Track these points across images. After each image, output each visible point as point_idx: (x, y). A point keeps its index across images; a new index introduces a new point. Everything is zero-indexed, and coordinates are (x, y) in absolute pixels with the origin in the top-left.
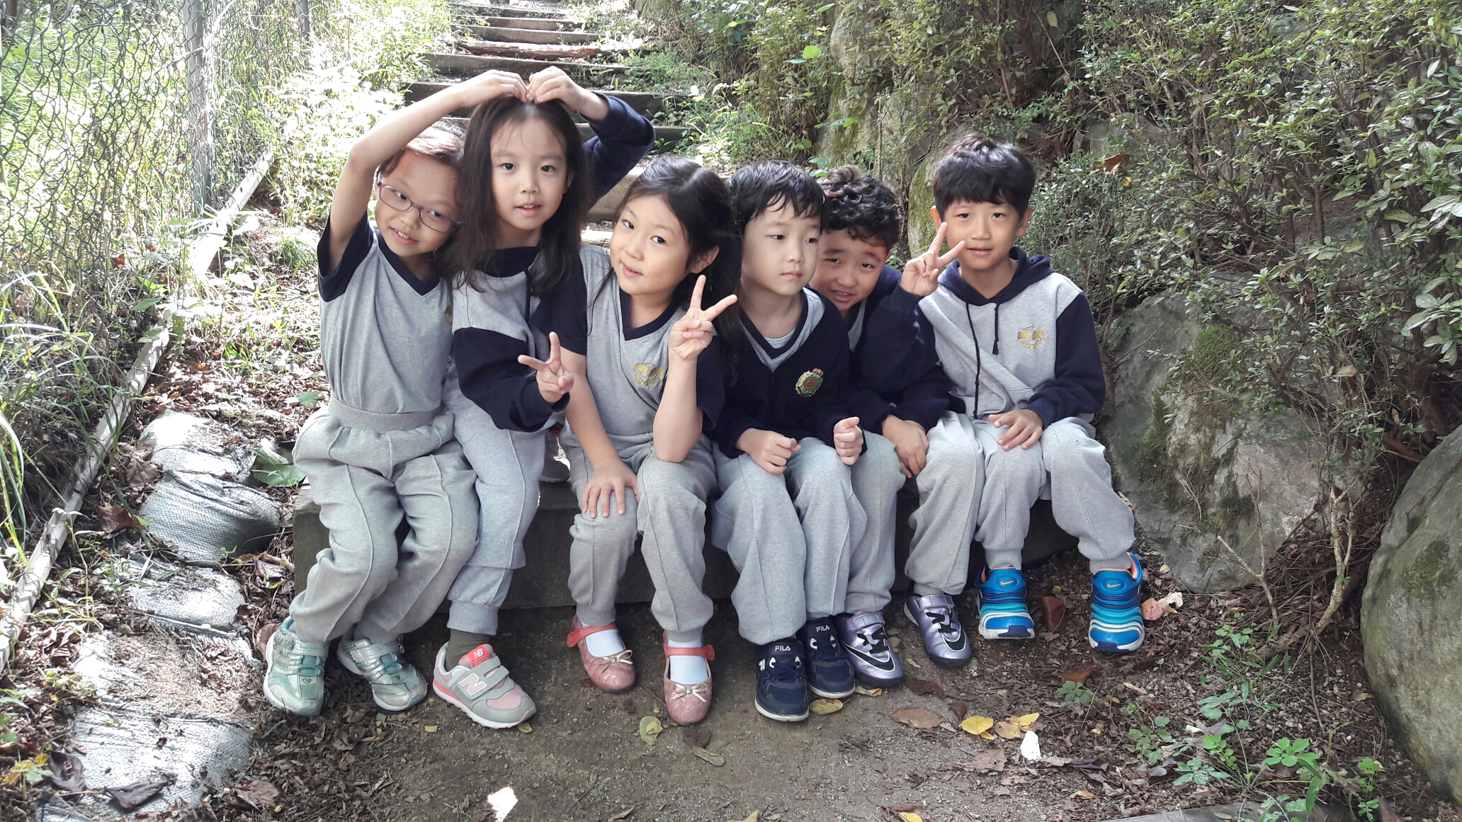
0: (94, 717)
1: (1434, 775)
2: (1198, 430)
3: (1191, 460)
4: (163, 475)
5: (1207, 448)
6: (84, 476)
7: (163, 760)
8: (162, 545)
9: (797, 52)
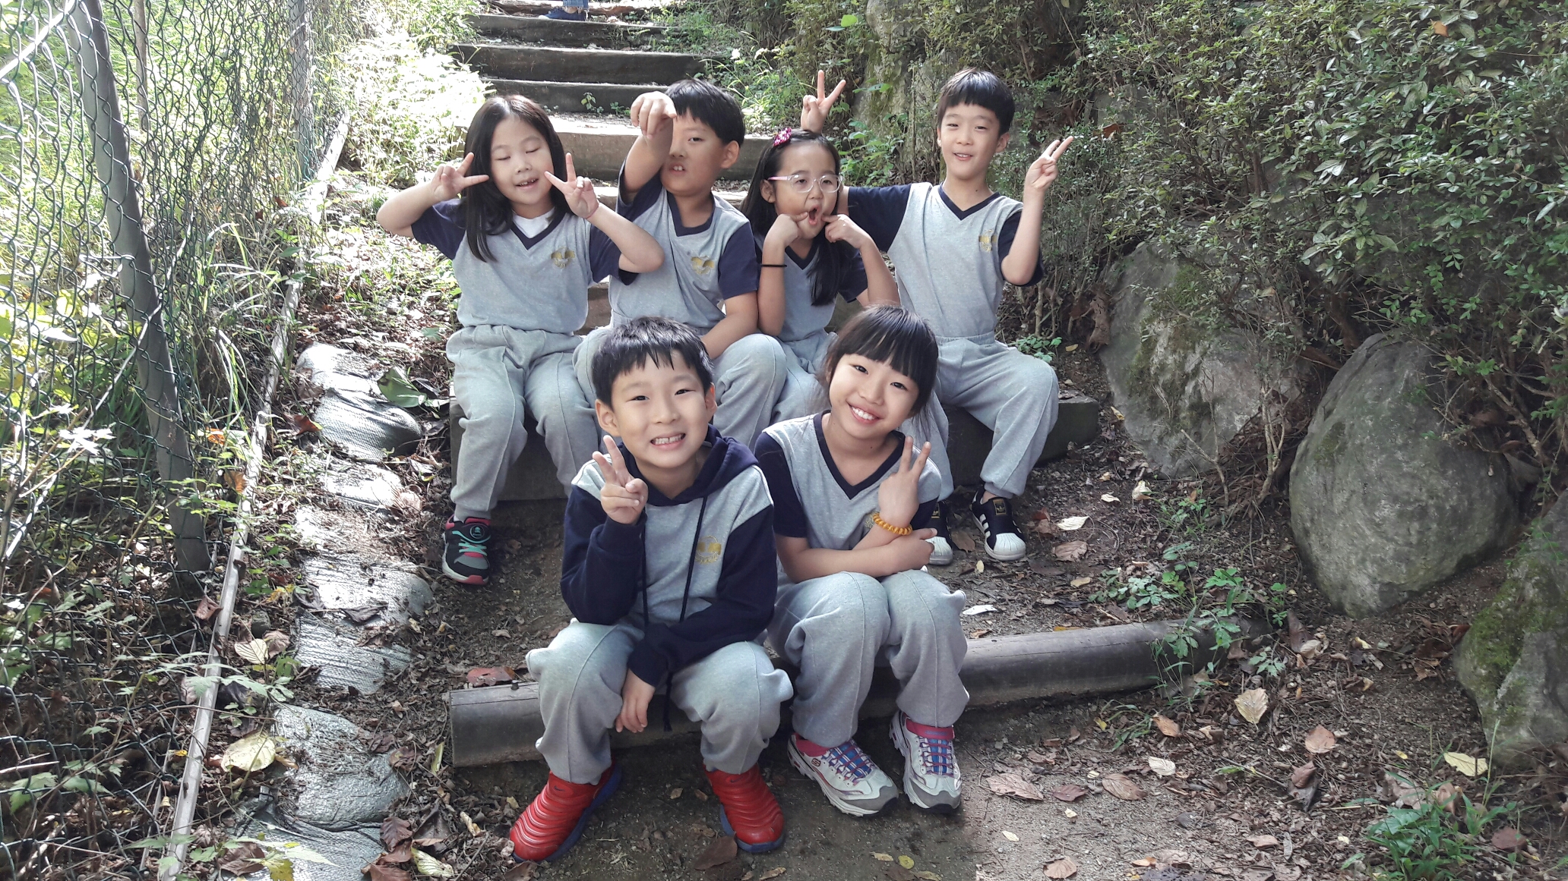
0: (317, 563)
1: (1334, 599)
2: (1174, 352)
3: (1168, 376)
4: (324, 392)
5: (1181, 365)
6: (270, 389)
7: (376, 593)
8: (335, 446)
9: (835, 19)
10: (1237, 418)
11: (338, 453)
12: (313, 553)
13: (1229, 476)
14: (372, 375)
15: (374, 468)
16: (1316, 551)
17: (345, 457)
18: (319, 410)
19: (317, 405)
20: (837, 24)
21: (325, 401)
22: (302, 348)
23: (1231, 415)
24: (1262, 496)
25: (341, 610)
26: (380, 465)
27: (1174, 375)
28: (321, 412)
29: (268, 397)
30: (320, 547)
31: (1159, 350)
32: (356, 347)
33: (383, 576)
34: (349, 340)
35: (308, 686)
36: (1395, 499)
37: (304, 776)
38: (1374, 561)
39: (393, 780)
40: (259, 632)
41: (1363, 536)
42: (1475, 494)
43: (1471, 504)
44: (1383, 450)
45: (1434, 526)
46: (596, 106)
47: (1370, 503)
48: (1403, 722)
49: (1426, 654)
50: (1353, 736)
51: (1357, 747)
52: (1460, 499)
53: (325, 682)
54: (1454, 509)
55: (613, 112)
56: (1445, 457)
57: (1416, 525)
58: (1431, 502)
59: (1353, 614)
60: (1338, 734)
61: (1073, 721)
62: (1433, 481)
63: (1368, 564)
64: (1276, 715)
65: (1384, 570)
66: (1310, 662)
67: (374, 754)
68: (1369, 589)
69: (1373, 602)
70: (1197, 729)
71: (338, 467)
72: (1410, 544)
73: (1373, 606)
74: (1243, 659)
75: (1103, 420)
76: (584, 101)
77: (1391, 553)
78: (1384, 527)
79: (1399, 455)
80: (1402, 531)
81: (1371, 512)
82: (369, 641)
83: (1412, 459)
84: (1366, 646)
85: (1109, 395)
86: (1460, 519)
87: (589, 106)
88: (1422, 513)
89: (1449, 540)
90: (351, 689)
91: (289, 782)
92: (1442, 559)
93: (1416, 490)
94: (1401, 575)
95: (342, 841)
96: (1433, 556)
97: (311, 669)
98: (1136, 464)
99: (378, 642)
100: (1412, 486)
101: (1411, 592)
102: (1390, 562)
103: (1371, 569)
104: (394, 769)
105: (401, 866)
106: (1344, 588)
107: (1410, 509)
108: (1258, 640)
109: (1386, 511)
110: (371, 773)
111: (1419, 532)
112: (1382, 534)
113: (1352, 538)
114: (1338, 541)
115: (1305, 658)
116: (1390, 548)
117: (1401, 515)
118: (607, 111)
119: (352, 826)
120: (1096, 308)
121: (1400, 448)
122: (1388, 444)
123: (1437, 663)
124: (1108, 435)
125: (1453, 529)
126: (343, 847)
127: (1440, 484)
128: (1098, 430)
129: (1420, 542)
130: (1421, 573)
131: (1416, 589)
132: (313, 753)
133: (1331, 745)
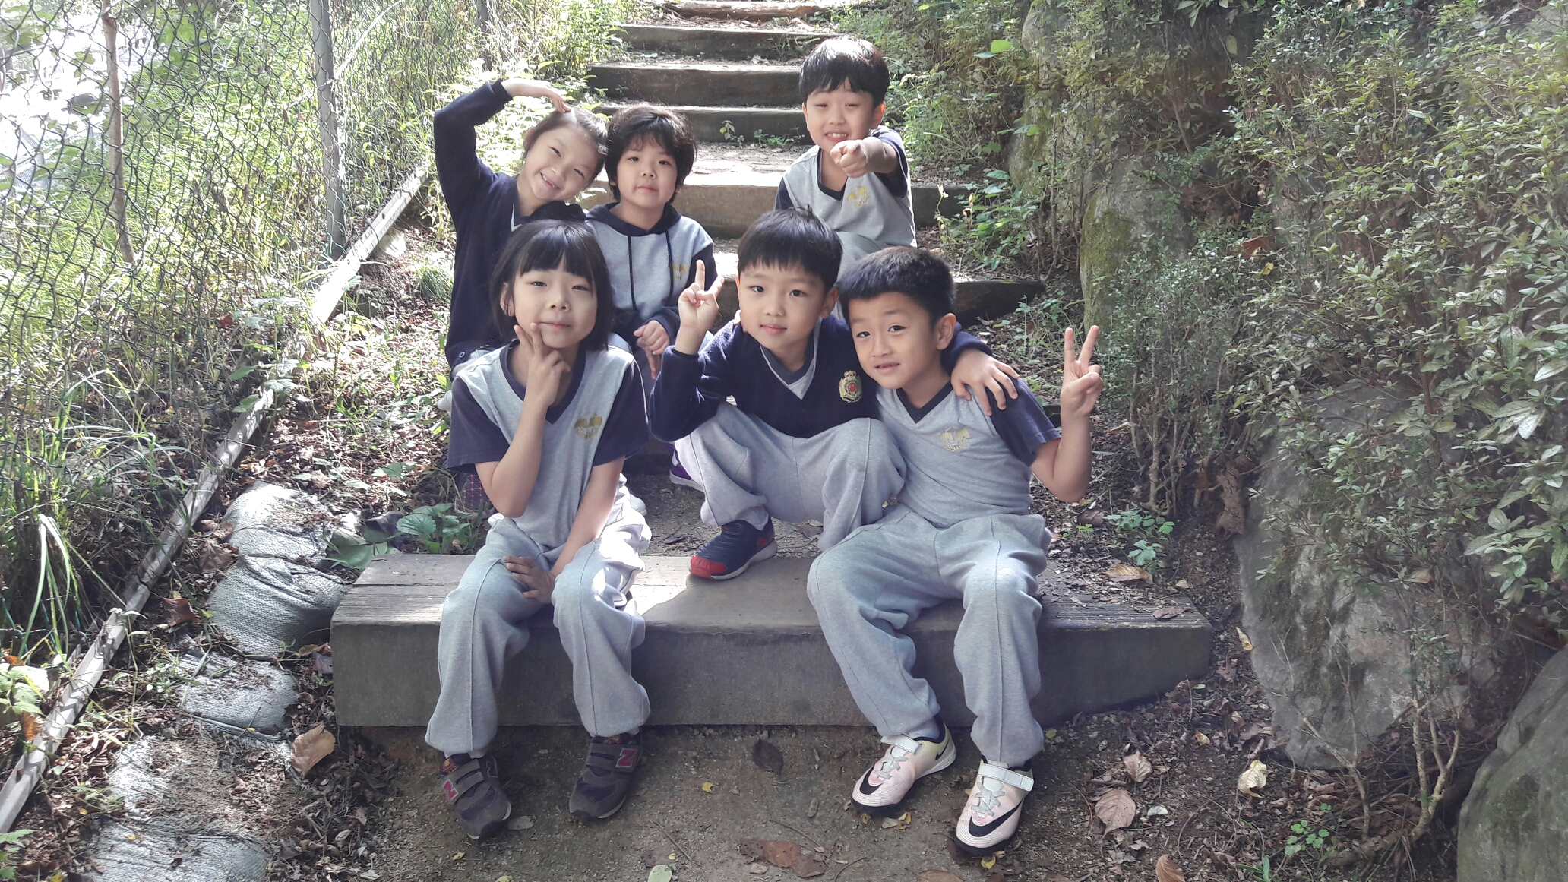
2: (1321, 571)
3: (1312, 604)
4: (235, 560)
5: (1329, 594)
6: (155, 566)
8: (222, 638)
9: (986, 43)
10: (1395, 698)
11: (224, 647)
12: (118, 815)
13: (1373, 791)
14: (306, 531)
15: (263, 669)
17: (230, 653)
18: (220, 586)
19: (219, 578)
20: (988, 49)
21: (233, 574)
22: (235, 493)
23: (1386, 692)
24: (1418, 830)
26: (273, 663)
27: (1319, 603)
28: (221, 591)
29: (146, 580)
30: (130, 806)
31: (1304, 564)
32: (310, 487)
33: (197, 853)
34: (305, 477)
46: (737, 134)
55: (756, 141)
75: (1223, 649)
76: (722, 130)
85: (1237, 609)
87: (728, 136)
98: (1254, 731)
118: (749, 140)
120: (1225, 484)
124: (1226, 673)
128: (1212, 663)
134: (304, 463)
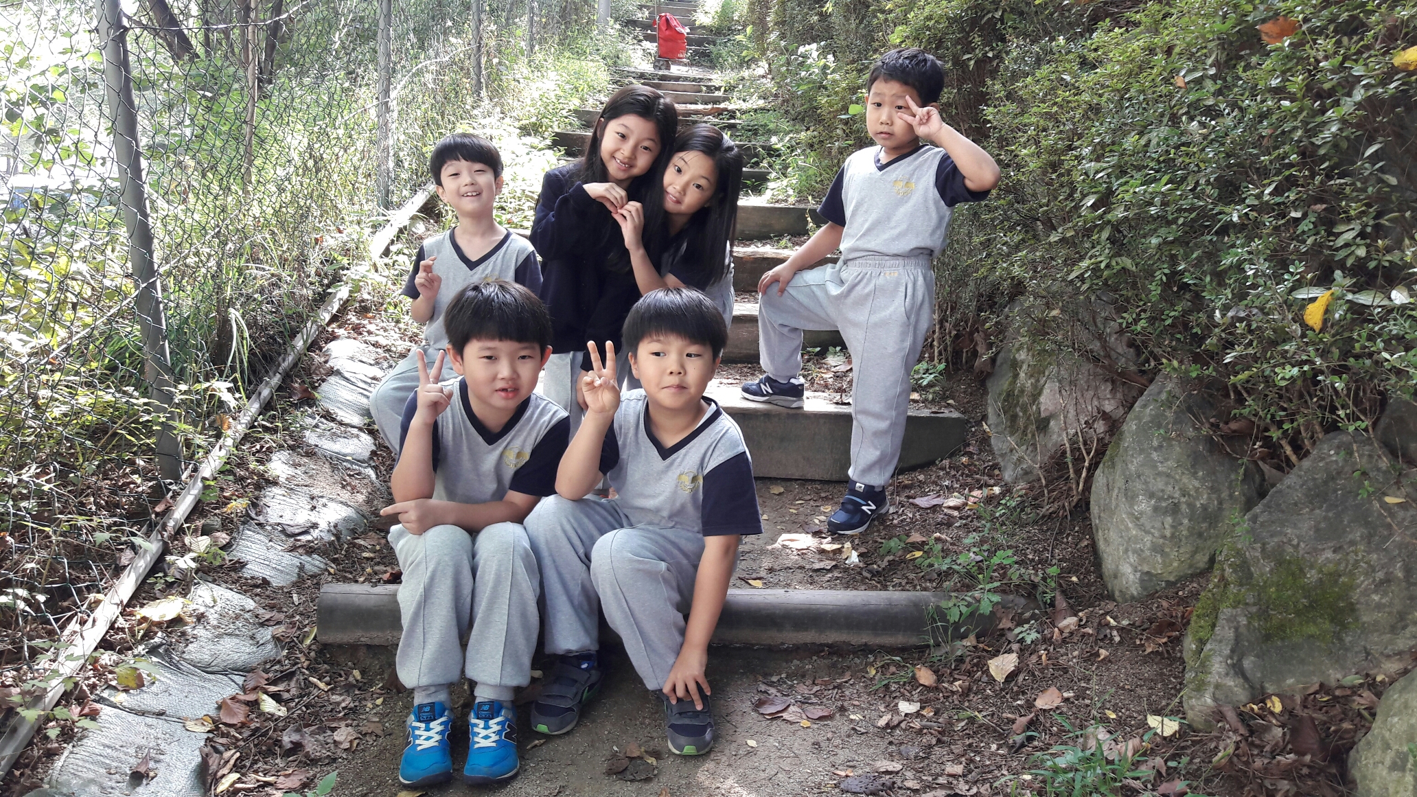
0: (276, 490)
1: (1110, 587)
2: (1031, 376)
3: (1025, 397)
4: (333, 372)
6: (285, 365)
7: (314, 517)
8: (328, 411)
9: (845, 109)
10: (1066, 431)
11: (328, 416)
12: (275, 483)
13: (1050, 481)
14: (377, 363)
15: (355, 431)
16: (1101, 545)
17: (333, 420)
18: (323, 385)
19: (324, 381)
20: (847, 113)
21: (332, 379)
22: (328, 341)
25: (279, 524)
26: (360, 429)
28: (324, 386)
29: (281, 370)
30: (282, 480)
31: (1022, 376)
32: (376, 345)
33: (326, 506)
34: (372, 339)
35: (233, 574)
36: (1151, 495)
37: (200, 631)
38: (1135, 552)
39: (270, 646)
40: (206, 531)
41: (1128, 529)
42: (1225, 495)
43: (1220, 503)
44: (1142, 451)
45: (1186, 521)
47: (1131, 498)
48: (1123, 688)
49: (1159, 632)
50: (1077, 698)
51: (1078, 707)
52: (1209, 498)
53: (247, 573)
54: (1204, 507)
56: (1195, 461)
57: (1169, 520)
58: (1183, 500)
59: (1119, 599)
60: (1066, 695)
61: (849, 667)
62: (1185, 480)
63: (1130, 553)
64: (1021, 678)
65: (1143, 560)
66: (1065, 635)
67: (262, 625)
68: (1131, 577)
69: (1134, 590)
70: (952, 683)
71: (323, 427)
72: (1164, 537)
73: (1135, 593)
74: (1010, 629)
75: (973, 435)
77: (1148, 544)
78: (1142, 520)
79: (1155, 455)
80: (1158, 525)
81: (1131, 506)
82: (293, 549)
83: (1167, 460)
84: (1112, 622)
85: (984, 414)
86: (1211, 517)
88: (1175, 509)
89: (1200, 535)
90: (264, 579)
91: (184, 634)
92: (1195, 552)
93: (1170, 488)
94: (1157, 566)
95: (210, 680)
96: (1186, 549)
97: (238, 562)
99: (301, 551)
100: (1167, 484)
101: (1167, 582)
102: (1148, 553)
103: (1133, 558)
104: (273, 637)
105: (247, 703)
106: (1116, 577)
107: (1164, 504)
108: (1027, 615)
109: (1144, 505)
110: (252, 637)
111: (1172, 527)
112: (1141, 527)
113: (1121, 531)
114: (1113, 535)
115: (1061, 632)
116: (1148, 538)
117: (1156, 509)
119: (224, 672)
120: (980, 339)
121: (1155, 450)
122: (1146, 446)
123: (1165, 640)
125: (1204, 525)
126: (207, 685)
127: (1192, 484)
128: (966, 442)
129: (1173, 536)
130: (1175, 564)
131: (1172, 579)
132: (213, 618)
133: (1057, 702)
134: (369, 333)
